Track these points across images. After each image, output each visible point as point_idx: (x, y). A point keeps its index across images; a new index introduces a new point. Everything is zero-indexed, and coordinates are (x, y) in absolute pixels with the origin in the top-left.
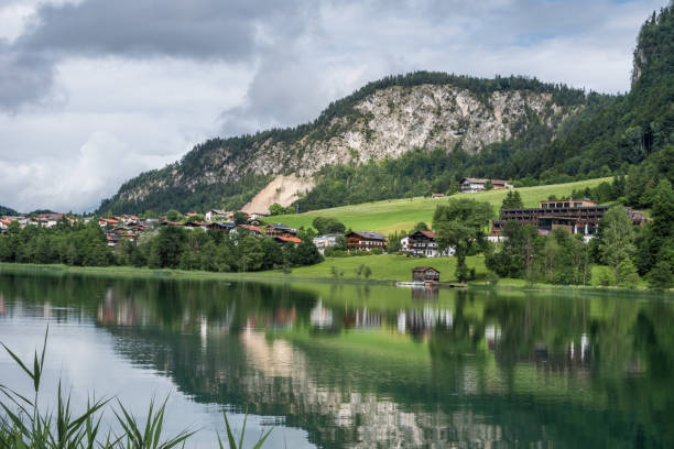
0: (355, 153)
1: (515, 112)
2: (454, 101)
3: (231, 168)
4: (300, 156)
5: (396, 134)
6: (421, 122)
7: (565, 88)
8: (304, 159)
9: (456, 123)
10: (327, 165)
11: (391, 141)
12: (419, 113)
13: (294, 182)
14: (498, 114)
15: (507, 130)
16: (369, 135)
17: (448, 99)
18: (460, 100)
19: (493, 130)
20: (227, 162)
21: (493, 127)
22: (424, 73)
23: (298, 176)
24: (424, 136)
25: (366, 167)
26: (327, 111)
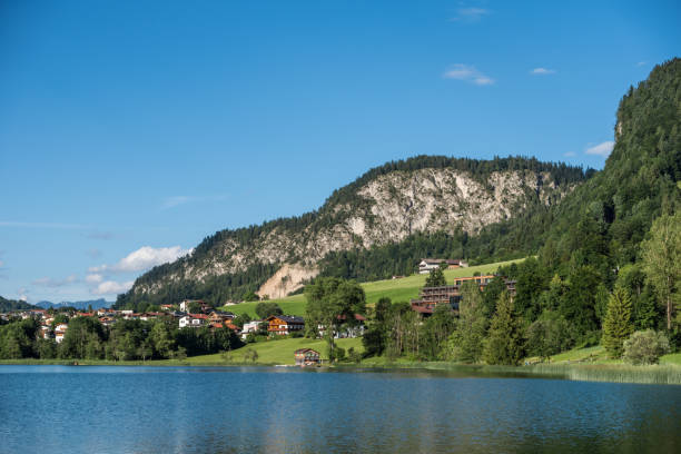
0: (359, 240)
1: (514, 192)
2: (454, 184)
3: (238, 258)
4: (305, 243)
5: (398, 219)
6: (423, 205)
7: (563, 166)
8: (308, 247)
9: (457, 205)
10: (331, 252)
11: (394, 226)
12: (420, 196)
13: (299, 269)
14: (497, 194)
15: (507, 210)
16: (371, 221)
17: (448, 182)
18: (460, 182)
19: (493, 211)
20: (235, 253)
21: (492, 207)
22: (423, 157)
23: (304, 264)
24: (425, 220)
25: (369, 253)
26: (331, 199)
